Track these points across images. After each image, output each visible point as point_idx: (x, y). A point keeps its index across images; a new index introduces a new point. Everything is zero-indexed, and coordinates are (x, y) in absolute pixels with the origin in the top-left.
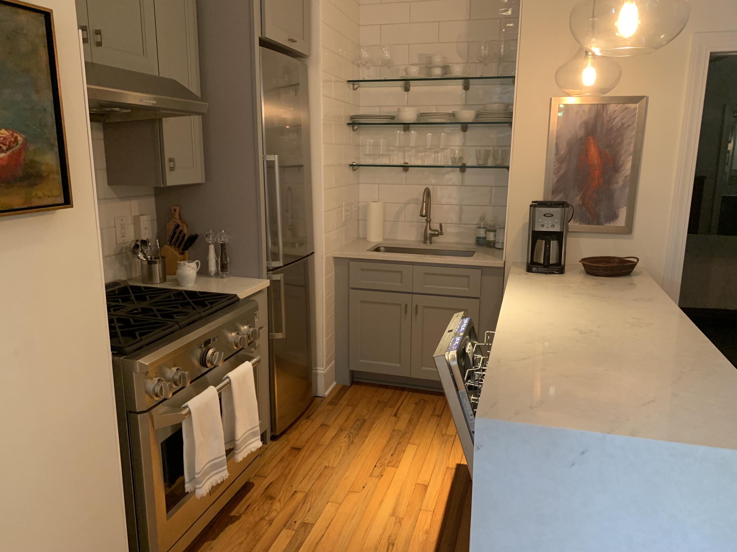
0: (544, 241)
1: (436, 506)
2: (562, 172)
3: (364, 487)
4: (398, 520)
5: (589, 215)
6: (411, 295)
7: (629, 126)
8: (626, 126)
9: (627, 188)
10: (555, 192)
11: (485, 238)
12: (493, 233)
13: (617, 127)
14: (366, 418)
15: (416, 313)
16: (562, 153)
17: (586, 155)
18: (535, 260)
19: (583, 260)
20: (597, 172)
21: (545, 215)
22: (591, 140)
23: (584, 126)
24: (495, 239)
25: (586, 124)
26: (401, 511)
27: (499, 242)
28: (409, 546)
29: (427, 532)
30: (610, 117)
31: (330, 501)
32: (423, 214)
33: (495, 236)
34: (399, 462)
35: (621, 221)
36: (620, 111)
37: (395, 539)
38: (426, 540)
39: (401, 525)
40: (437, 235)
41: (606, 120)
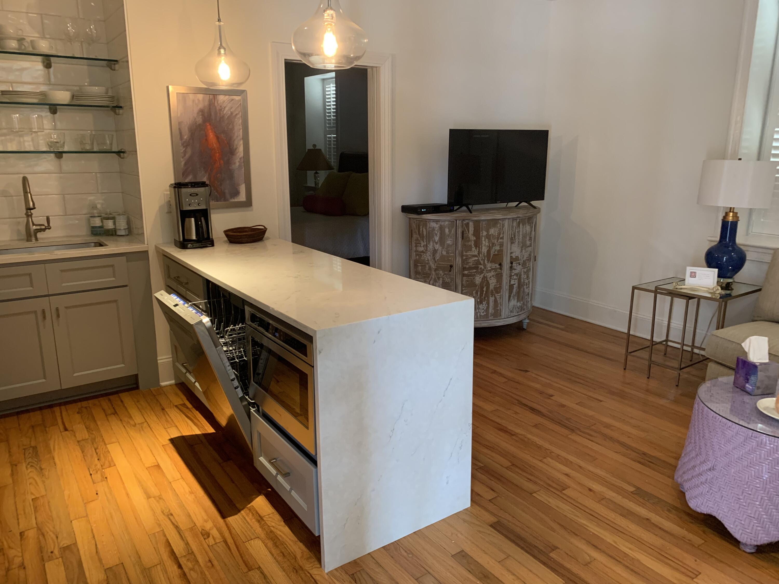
0: (193, 219)
1: (180, 474)
2: (188, 155)
3: (97, 494)
4: (158, 499)
5: (216, 193)
6: (47, 298)
7: (237, 114)
8: (234, 115)
9: (242, 168)
10: (185, 174)
11: (101, 227)
12: (112, 221)
13: (228, 115)
14: (33, 444)
15: (58, 316)
16: (185, 137)
17: (206, 140)
18: (186, 238)
19: (225, 232)
20: (218, 154)
21: (190, 195)
22: (209, 127)
23: (201, 113)
24: (115, 227)
25: (202, 111)
26: (154, 491)
27: (120, 229)
28: (186, 508)
29: (191, 493)
30: (221, 106)
31: (72, 519)
32: (30, 207)
33: (115, 223)
34: (113, 461)
35: (242, 197)
36: (228, 102)
37: (169, 511)
38: (196, 497)
39: (164, 500)
40: (44, 230)
41: (218, 109)
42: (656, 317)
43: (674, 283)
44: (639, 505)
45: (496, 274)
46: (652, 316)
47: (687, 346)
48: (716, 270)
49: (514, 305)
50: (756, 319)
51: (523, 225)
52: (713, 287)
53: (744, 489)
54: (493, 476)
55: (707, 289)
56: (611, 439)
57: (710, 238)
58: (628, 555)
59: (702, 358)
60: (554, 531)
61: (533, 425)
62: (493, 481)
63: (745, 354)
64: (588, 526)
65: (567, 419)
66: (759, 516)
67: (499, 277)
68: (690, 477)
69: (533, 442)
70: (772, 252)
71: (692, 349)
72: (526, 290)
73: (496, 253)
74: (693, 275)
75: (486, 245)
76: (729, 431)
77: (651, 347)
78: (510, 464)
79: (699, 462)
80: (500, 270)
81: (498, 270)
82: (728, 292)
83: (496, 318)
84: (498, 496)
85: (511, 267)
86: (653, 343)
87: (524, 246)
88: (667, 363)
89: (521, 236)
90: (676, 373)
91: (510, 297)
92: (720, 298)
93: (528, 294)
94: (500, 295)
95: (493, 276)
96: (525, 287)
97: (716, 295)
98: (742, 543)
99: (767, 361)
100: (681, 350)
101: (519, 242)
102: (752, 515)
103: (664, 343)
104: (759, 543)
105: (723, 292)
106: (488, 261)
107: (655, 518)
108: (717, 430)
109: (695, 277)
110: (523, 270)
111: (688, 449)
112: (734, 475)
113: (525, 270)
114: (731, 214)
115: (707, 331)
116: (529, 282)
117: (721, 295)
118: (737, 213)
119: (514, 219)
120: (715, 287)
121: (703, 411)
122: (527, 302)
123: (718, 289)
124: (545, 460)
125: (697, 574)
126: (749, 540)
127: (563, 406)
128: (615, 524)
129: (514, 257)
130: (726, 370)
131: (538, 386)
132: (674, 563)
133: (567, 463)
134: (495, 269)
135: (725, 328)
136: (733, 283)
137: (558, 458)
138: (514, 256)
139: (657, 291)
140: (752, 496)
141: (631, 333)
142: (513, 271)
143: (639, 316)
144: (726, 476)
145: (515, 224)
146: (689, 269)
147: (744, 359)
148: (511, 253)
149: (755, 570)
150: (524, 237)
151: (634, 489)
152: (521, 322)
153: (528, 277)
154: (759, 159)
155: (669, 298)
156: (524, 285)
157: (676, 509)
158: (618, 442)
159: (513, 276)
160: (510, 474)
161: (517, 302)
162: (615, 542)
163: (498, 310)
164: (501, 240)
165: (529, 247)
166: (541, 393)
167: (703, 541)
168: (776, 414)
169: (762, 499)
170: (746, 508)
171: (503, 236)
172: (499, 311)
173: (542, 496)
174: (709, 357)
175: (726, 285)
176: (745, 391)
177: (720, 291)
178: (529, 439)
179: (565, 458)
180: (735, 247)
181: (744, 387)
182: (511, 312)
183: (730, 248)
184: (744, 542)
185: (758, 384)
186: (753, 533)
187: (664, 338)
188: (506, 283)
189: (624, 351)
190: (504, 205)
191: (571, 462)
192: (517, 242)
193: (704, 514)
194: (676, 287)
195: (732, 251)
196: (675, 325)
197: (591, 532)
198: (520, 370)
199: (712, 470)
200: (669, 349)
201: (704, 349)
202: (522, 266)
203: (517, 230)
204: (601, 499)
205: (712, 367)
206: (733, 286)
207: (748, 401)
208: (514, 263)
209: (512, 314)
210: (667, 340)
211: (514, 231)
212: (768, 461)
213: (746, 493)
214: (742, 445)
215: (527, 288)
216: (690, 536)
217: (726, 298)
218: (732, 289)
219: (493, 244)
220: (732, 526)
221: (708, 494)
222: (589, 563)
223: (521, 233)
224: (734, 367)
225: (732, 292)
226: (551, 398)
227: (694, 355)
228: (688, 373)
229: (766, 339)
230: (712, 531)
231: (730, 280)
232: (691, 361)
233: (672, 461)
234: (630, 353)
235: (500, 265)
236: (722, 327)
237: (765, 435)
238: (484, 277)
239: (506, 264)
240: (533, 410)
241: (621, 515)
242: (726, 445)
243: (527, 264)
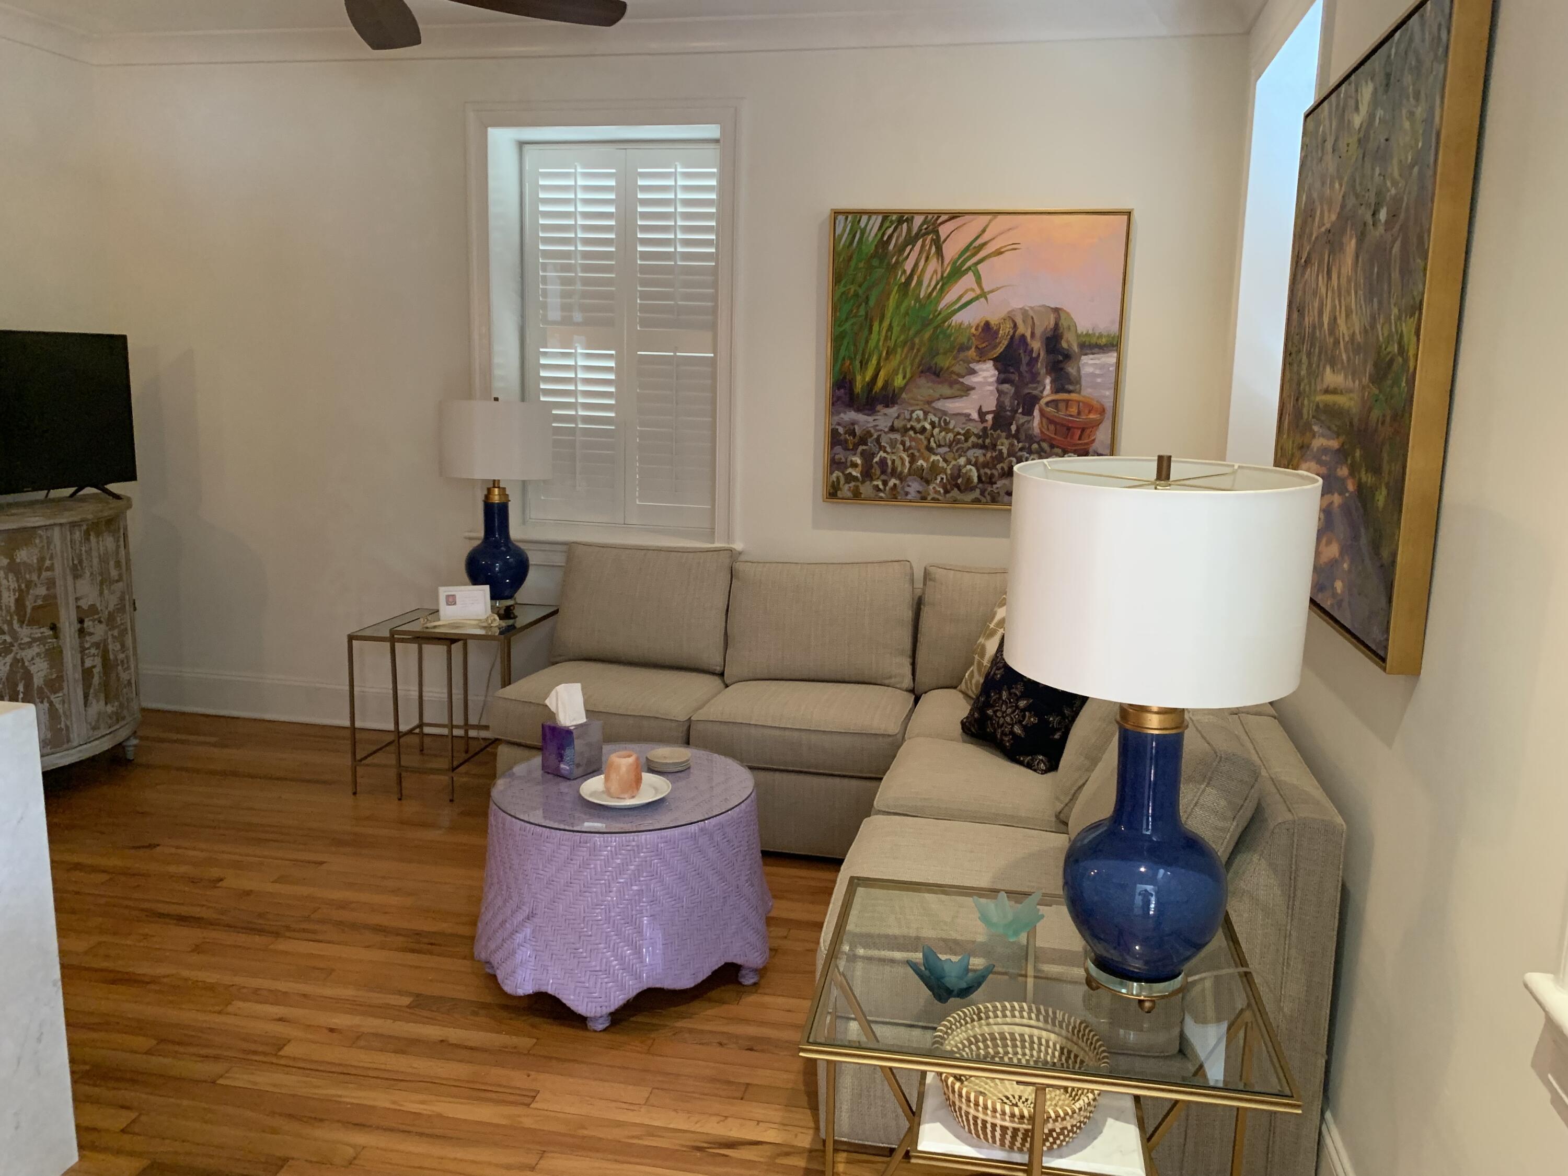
42: (399, 687)
43: (422, 620)
44: (424, 1023)
45: (47, 650)
46: (391, 686)
47: (458, 727)
48: (487, 587)
49: (99, 713)
50: (558, 659)
51: (97, 535)
52: (485, 617)
53: (580, 930)
54: (118, 1080)
55: (475, 622)
56: (354, 926)
57: (467, 534)
58: (419, 1114)
59: (483, 744)
60: (274, 1131)
61: (189, 949)
62: (120, 1089)
63: (552, 715)
64: (340, 1096)
65: (261, 915)
66: (606, 965)
67: (54, 656)
68: (500, 941)
69: (197, 981)
70: (565, 548)
71: (466, 732)
72: (124, 676)
73: (40, 602)
74: (451, 600)
75: (12, 587)
76: (547, 844)
77: (396, 741)
78: (154, 1042)
79: (509, 912)
80: (55, 640)
81: (49, 641)
82: (511, 622)
83: (58, 749)
84: (140, 1115)
85: (82, 632)
86: (399, 734)
87: (105, 581)
88: (429, 765)
89: (96, 561)
90: (445, 779)
91: (86, 697)
92: (501, 633)
93: (129, 682)
94: (60, 694)
95: (38, 654)
96: (120, 668)
97: (493, 629)
98: (591, 1018)
99: (584, 720)
100: (450, 737)
101: (92, 574)
102: (598, 969)
103: (417, 731)
104: (612, 1009)
105: (504, 624)
106: (21, 622)
107: (455, 1034)
108: (529, 848)
109: (455, 604)
110: (110, 633)
111: (491, 897)
112: (565, 913)
113: (116, 633)
114: (496, 491)
115: (486, 696)
116: (127, 657)
117: (499, 629)
118: (504, 489)
119: (73, 525)
120: (490, 616)
121: (504, 825)
122: (129, 700)
123: (495, 620)
124: (230, 1009)
125: (533, 1094)
126: (599, 1009)
127: (248, 893)
128: (388, 1071)
129: (85, 607)
130: (526, 752)
131: (183, 869)
132: (498, 1094)
133: (279, 998)
134: (42, 640)
135: (515, 682)
136: (516, 606)
137: (257, 995)
138: (84, 604)
139: (393, 638)
140: (593, 938)
141: (358, 724)
142: (88, 638)
143: (367, 690)
144: (553, 919)
145: (77, 535)
146: (443, 592)
147: (553, 725)
148: (77, 599)
149: (614, 1052)
150: (103, 560)
151: (411, 999)
152: (120, 746)
153: (123, 646)
154: (523, 399)
155: (415, 646)
156: (118, 665)
157: (484, 1006)
158: (366, 927)
159: (88, 648)
160: (156, 1062)
161: (106, 704)
162: (394, 1103)
163: (61, 729)
164: (49, 573)
165: (117, 581)
166: (193, 881)
167: (535, 1040)
168: (609, 798)
169: (607, 937)
170: (588, 959)
171: (53, 564)
172: (64, 732)
173: (241, 1078)
174: (499, 737)
175: (505, 610)
176: (560, 777)
177: (497, 622)
178: (186, 980)
179: (270, 991)
180: (510, 545)
181: (558, 768)
182: (94, 728)
183: (503, 548)
184: (592, 1015)
185: (577, 760)
186: (603, 996)
187: (416, 722)
188: (74, 666)
189: (347, 761)
190: (41, 495)
191: (285, 993)
192: (88, 574)
193: (529, 996)
194: (425, 625)
195: (507, 553)
196: (431, 694)
197: (348, 1103)
198: (134, 848)
199: (531, 918)
200: (427, 740)
201: (486, 728)
202: (107, 625)
203: (83, 549)
204: (356, 1039)
205: (503, 751)
206: (517, 612)
207: (566, 790)
208: (86, 620)
209: (95, 733)
210: (421, 725)
211: (77, 551)
212: (608, 873)
213: (585, 936)
214: (569, 861)
215: (125, 670)
216: (514, 1040)
217: (508, 632)
218: (515, 617)
219: (29, 584)
220: (572, 997)
221: (531, 959)
222: (355, 1158)
223: (95, 554)
224: (540, 744)
225: (515, 622)
226: (220, 884)
227: (471, 742)
228: (467, 773)
229: (578, 686)
230: (545, 1020)
231: (509, 602)
232: (467, 752)
233: (464, 930)
234: (361, 760)
235: (54, 628)
236: (510, 684)
237: (597, 835)
238: (16, 661)
239: (67, 624)
240: (183, 920)
241: (395, 1052)
242: (546, 869)
243: (118, 619)
